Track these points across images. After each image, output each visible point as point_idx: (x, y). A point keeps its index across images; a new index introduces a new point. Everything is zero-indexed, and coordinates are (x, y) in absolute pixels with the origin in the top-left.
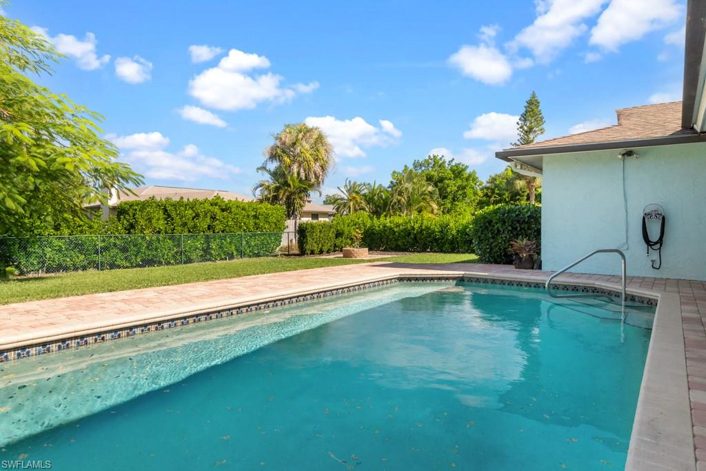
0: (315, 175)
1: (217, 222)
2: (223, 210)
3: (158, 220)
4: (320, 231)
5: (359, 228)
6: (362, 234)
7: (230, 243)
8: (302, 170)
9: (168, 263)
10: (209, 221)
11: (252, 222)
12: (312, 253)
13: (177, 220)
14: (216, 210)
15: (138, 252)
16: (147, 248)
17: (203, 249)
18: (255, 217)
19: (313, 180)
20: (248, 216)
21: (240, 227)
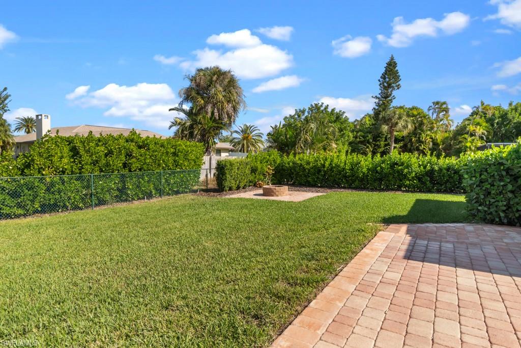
0: (228, 114)
1: (134, 160)
2: (140, 147)
3: (62, 157)
4: (238, 169)
5: (271, 164)
6: (273, 170)
7: (148, 182)
8: (216, 111)
9: (76, 208)
10: (124, 159)
11: (171, 159)
12: (230, 189)
13: (86, 158)
14: (132, 146)
15: (35, 196)
16: (48, 190)
17: (118, 189)
18: (175, 154)
19: (226, 120)
20: (167, 153)
21: (159, 165)
